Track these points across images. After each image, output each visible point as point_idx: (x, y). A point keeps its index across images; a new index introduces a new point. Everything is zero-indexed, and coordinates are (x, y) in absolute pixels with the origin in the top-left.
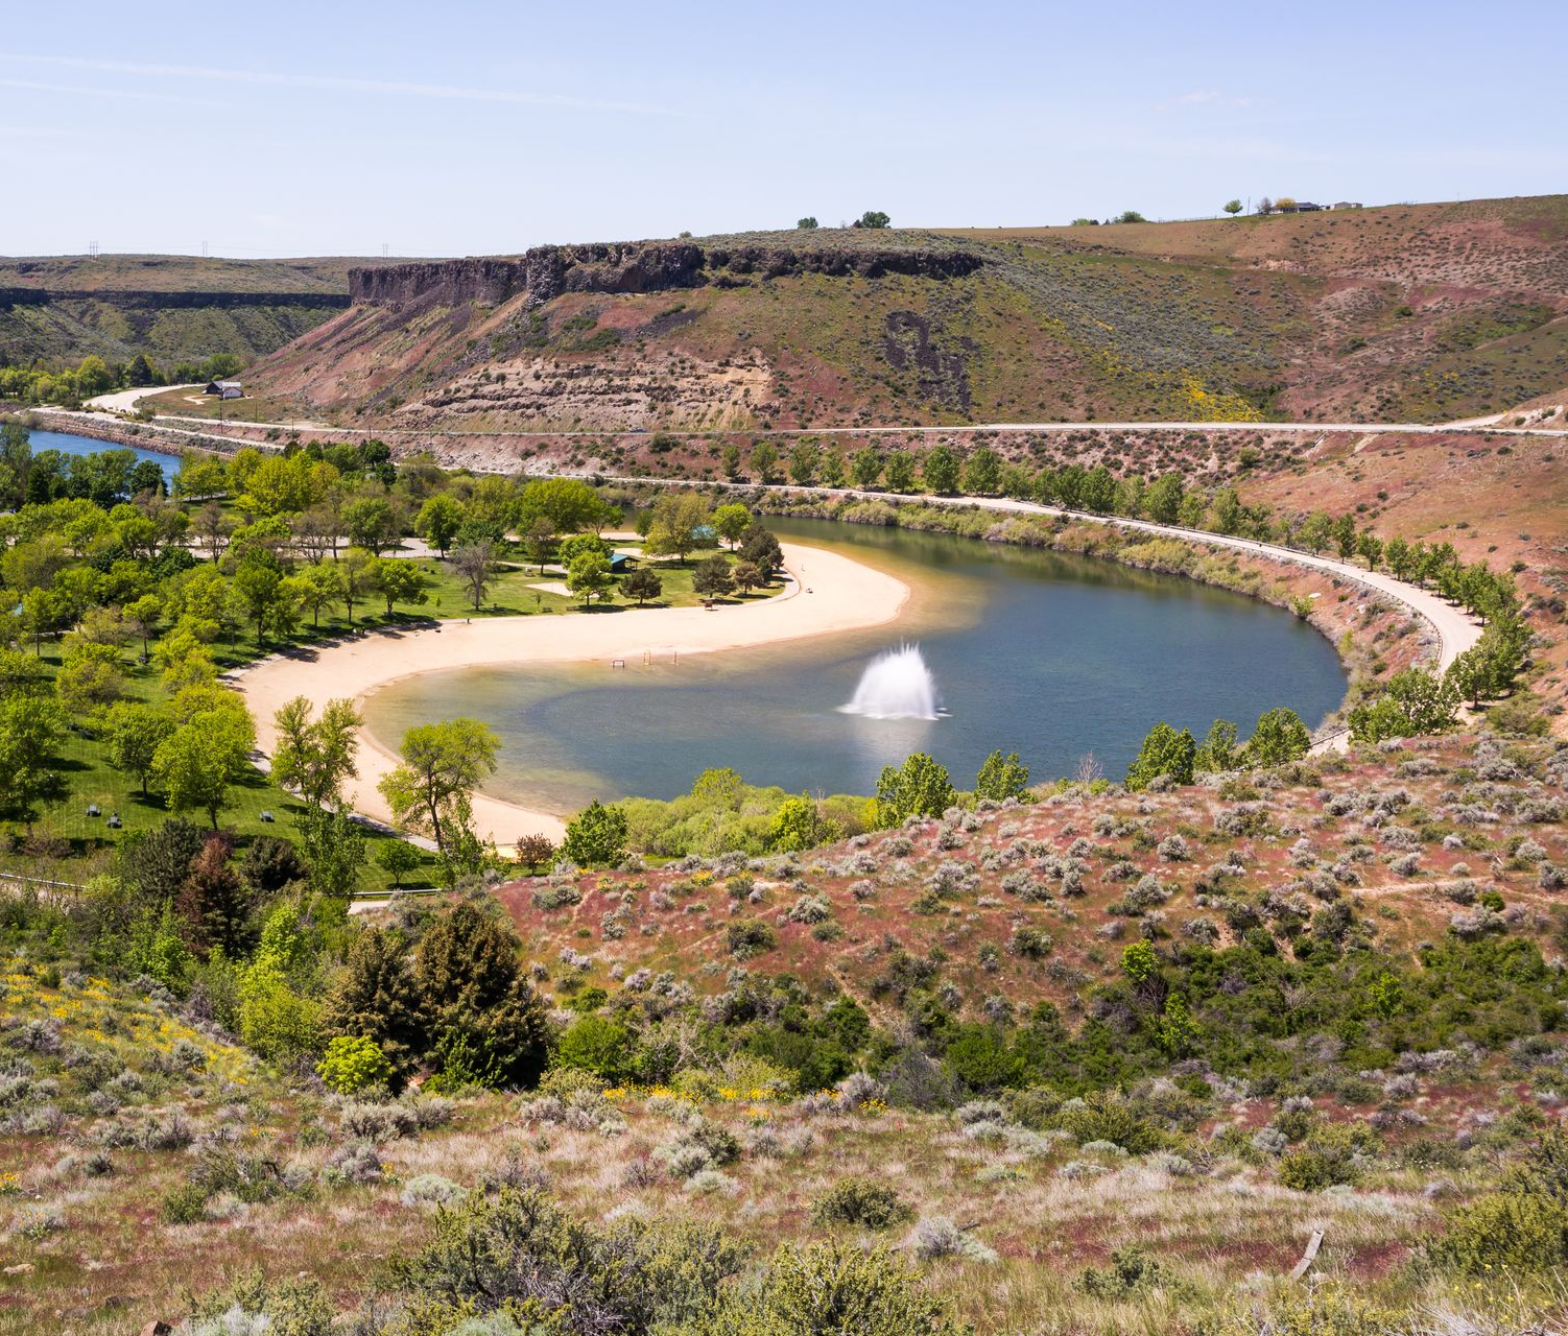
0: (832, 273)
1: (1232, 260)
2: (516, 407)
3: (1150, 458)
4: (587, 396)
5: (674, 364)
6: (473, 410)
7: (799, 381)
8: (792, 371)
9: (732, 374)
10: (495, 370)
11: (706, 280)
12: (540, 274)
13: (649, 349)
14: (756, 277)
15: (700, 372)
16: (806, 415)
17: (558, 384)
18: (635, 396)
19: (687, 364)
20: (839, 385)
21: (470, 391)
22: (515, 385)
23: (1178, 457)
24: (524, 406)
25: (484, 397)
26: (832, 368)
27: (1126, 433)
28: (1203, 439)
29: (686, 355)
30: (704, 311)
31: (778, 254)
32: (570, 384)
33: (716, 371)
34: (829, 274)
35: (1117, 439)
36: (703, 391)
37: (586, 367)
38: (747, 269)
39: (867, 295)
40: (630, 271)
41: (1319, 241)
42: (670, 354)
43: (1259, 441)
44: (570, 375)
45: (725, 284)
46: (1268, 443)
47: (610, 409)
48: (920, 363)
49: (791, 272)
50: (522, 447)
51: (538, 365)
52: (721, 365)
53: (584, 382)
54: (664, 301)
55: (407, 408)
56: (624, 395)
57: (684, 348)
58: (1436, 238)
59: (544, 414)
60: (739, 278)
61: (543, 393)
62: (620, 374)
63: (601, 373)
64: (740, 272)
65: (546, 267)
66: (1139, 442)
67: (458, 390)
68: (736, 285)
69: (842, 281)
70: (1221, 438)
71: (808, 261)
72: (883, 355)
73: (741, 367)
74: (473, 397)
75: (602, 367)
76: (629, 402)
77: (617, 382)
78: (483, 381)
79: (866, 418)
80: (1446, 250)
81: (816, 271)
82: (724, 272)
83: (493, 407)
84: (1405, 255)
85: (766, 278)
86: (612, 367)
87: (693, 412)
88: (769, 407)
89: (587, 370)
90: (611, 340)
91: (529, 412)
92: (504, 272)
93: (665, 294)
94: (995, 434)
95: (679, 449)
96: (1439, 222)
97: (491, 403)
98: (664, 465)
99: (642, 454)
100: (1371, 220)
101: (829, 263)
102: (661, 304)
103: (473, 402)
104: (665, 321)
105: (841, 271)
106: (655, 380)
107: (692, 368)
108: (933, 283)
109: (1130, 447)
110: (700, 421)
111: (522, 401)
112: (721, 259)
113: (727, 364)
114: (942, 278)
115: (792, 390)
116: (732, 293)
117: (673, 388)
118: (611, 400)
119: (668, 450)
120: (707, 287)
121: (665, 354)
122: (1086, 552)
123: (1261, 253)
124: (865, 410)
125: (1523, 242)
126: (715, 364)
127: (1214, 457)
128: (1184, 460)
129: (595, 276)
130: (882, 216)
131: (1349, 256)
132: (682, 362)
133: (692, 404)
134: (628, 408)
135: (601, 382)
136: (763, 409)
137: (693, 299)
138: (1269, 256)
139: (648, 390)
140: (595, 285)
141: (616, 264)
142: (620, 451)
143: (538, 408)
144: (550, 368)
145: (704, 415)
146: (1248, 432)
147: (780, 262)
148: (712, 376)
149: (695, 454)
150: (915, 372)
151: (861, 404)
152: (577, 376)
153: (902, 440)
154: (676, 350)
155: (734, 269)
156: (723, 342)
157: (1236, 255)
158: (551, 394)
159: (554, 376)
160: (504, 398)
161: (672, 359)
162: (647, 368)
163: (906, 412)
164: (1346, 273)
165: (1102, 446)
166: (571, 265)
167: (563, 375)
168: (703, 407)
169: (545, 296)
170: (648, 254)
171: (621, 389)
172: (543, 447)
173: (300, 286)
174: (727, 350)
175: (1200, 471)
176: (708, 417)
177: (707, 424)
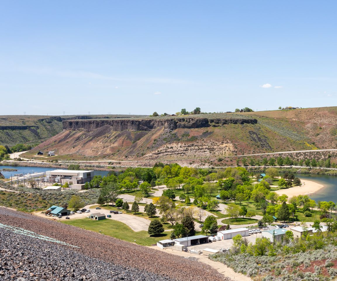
0: (234, 123)
1: (287, 119)
2: (178, 154)
3: (312, 157)
4: (195, 151)
5: (212, 143)
6: (167, 155)
7: (239, 145)
8: (236, 144)
9: (224, 145)
10: (169, 146)
11: (210, 125)
12: (171, 125)
13: (205, 140)
14: (220, 125)
15: (218, 145)
16: (243, 152)
17: (187, 148)
18: (206, 150)
19: (215, 143)
20: (247, 146)
21: (165, 151)
22: (176, 149)
23: (317, 156)
24: (180, 153)
25: (169, 152)
26: (244, 143)
27: (306, 152)
28: (320, 153)
29: (214, 141)
30: (213, 132)
31: (224, 120)
32: (189, 148)
33: (221, 144)
34: (234, 124)
35: (305, 153)
36: (220, 148)
37: (192, 145)
38: (218, 123)
39: (243, 128)
40: (193, 124)
41: (300, 115)
42: (210, 141)
43: (329, 152)
44: (189, 146)
45: (214, 126)
46: (331, 153)
47: (201, 153)
48: (259, 141)
49: (227, 123)
50: (188, 162)
51: (180, 144)
52: (222, 143)
53: (193, 148)
54: (203, 130)
55: (148, 155)
56: (203, 150)
57: (213, 140)
58: (318, 114)
59: (186, 155)
60: (217, 125)
61: (184, 151)
62: (201, 146)
63: (196, 146)
64: (217, 124)
65: (172, 123)
66: (309, 154)
67: (161, 151)
68: (217, 126)
69: (237, 125)
70: (323, 152)
71: (229, 121)
72: (252, 140)
73: (226, 143)
74: (165, 152)
75: (196, 144)
76: (205, 151)
77: (200, 147)
78: (167, 148)
79: (254, 152)
80: (321, 117)
81: (231, 123)
82: (213, 124)
83: (172, 154)
84: (315, 117)
85: (222, 125)
86: (198, 144)
87: (220, 153)
88: (235, 151)
89: (193, 145)
90: (194, 139)
91: (182, 154)
92: (137, 123)
93: (202, 128)
94: (282, 154)
95: (224, 160)
96: (318, 111)
97: (171, 153)
98: (222, 164)
99: (216, 162)
100: (307, 111)
101: (234, 121)
102: (202, 130)
103: (166, 153)
104: (206, 134)
105: (236, 123)
106: (209, 146)
107: (216, 144)
108: (252, 125)
109: (307, 155)
110: (222, 154)
111: (179, 152)
112: (212, 121)
113: (223, 143)
114: (254, 124)
115: (238, 147)
116: (216, 128)
117: (214, 148)
118: (201, 151)
119: (222, 161)
120: (211, 127)
121: (209, 141)
122: (318, 174)
123: (291, 117)
124: (253, 151)
125: (333, 115)
126: (221, 143)
127: (323, 156)
128: (318, 157)
129: (184, 125)
130: (199, 108)
131: (306, 118)
132: (213, 143)
133: (218, 151)
134: (205, 153)
135: (196, 148)
136: (234, 151)
137: (210, 129)
138: (293, 118)
139: (208, 149)
140: (185, 127)
141: (189, 122)
142: (211, 162)
143: (184, 154)
144: (183, 145)
145: (222, 153)
146: (327, 151)
147: (224, 121)
148: (221, 145)
149: (227, 161)
150: (259, 143)
151: (252, 150)
152: (190, 146)
153: (266, 156)
154: (211, 140)
155: (215, 123)
156: (221, 138)
157: (287, 118)
158: (186, 151)
159: (185, 147)
160: (174, 152)
161: (211, 142)
162: (206, 144)
163: (261, 151)
164: (307, 121)
165: (302, 155)
166: (177, 122)
167: (187, 146)
168: (221, 152)
169: (172, 129)
170: (197, 120)
171: (202, 149)
172: (193, 162)
173: (8, 124)
174: (222, 140)
175: (322, 158)
176: (223, 154)
177: (223, 155)
